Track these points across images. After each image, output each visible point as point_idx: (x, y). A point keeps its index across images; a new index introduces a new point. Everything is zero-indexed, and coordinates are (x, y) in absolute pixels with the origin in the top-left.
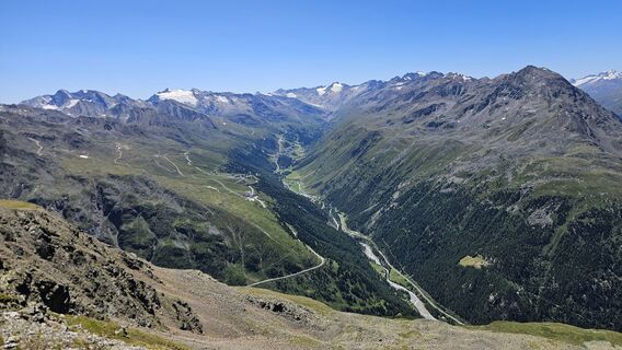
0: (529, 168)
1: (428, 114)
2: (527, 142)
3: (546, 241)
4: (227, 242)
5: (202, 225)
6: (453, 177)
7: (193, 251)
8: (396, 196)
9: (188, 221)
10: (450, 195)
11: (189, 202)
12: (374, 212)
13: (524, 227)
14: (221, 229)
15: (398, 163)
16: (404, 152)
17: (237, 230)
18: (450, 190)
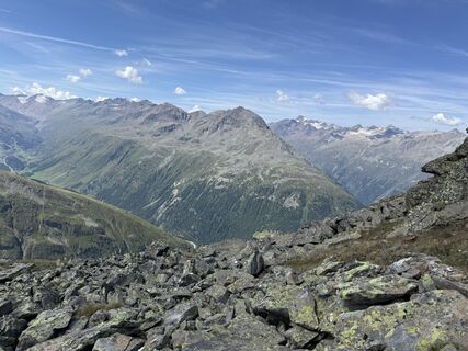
0: (272, 172)
1: (170, 131)
2: (260, 155)
3: (301, 217)
4: (108, 234)
5: (75, 217)
6: (220, 177)
7: (75, 247)
8: (175, 192)
9: (57, 214)
10: (223, 190)
11: (50, 192)
12: (158, 206)
13: (284, 210)
14: (97, 221)
15: (167, 166)
16: (169, 158)
17: (113, 221)
18: (222, 186)
